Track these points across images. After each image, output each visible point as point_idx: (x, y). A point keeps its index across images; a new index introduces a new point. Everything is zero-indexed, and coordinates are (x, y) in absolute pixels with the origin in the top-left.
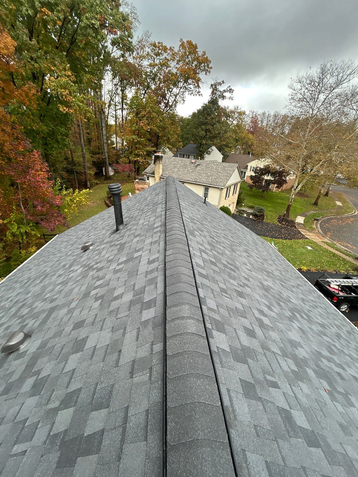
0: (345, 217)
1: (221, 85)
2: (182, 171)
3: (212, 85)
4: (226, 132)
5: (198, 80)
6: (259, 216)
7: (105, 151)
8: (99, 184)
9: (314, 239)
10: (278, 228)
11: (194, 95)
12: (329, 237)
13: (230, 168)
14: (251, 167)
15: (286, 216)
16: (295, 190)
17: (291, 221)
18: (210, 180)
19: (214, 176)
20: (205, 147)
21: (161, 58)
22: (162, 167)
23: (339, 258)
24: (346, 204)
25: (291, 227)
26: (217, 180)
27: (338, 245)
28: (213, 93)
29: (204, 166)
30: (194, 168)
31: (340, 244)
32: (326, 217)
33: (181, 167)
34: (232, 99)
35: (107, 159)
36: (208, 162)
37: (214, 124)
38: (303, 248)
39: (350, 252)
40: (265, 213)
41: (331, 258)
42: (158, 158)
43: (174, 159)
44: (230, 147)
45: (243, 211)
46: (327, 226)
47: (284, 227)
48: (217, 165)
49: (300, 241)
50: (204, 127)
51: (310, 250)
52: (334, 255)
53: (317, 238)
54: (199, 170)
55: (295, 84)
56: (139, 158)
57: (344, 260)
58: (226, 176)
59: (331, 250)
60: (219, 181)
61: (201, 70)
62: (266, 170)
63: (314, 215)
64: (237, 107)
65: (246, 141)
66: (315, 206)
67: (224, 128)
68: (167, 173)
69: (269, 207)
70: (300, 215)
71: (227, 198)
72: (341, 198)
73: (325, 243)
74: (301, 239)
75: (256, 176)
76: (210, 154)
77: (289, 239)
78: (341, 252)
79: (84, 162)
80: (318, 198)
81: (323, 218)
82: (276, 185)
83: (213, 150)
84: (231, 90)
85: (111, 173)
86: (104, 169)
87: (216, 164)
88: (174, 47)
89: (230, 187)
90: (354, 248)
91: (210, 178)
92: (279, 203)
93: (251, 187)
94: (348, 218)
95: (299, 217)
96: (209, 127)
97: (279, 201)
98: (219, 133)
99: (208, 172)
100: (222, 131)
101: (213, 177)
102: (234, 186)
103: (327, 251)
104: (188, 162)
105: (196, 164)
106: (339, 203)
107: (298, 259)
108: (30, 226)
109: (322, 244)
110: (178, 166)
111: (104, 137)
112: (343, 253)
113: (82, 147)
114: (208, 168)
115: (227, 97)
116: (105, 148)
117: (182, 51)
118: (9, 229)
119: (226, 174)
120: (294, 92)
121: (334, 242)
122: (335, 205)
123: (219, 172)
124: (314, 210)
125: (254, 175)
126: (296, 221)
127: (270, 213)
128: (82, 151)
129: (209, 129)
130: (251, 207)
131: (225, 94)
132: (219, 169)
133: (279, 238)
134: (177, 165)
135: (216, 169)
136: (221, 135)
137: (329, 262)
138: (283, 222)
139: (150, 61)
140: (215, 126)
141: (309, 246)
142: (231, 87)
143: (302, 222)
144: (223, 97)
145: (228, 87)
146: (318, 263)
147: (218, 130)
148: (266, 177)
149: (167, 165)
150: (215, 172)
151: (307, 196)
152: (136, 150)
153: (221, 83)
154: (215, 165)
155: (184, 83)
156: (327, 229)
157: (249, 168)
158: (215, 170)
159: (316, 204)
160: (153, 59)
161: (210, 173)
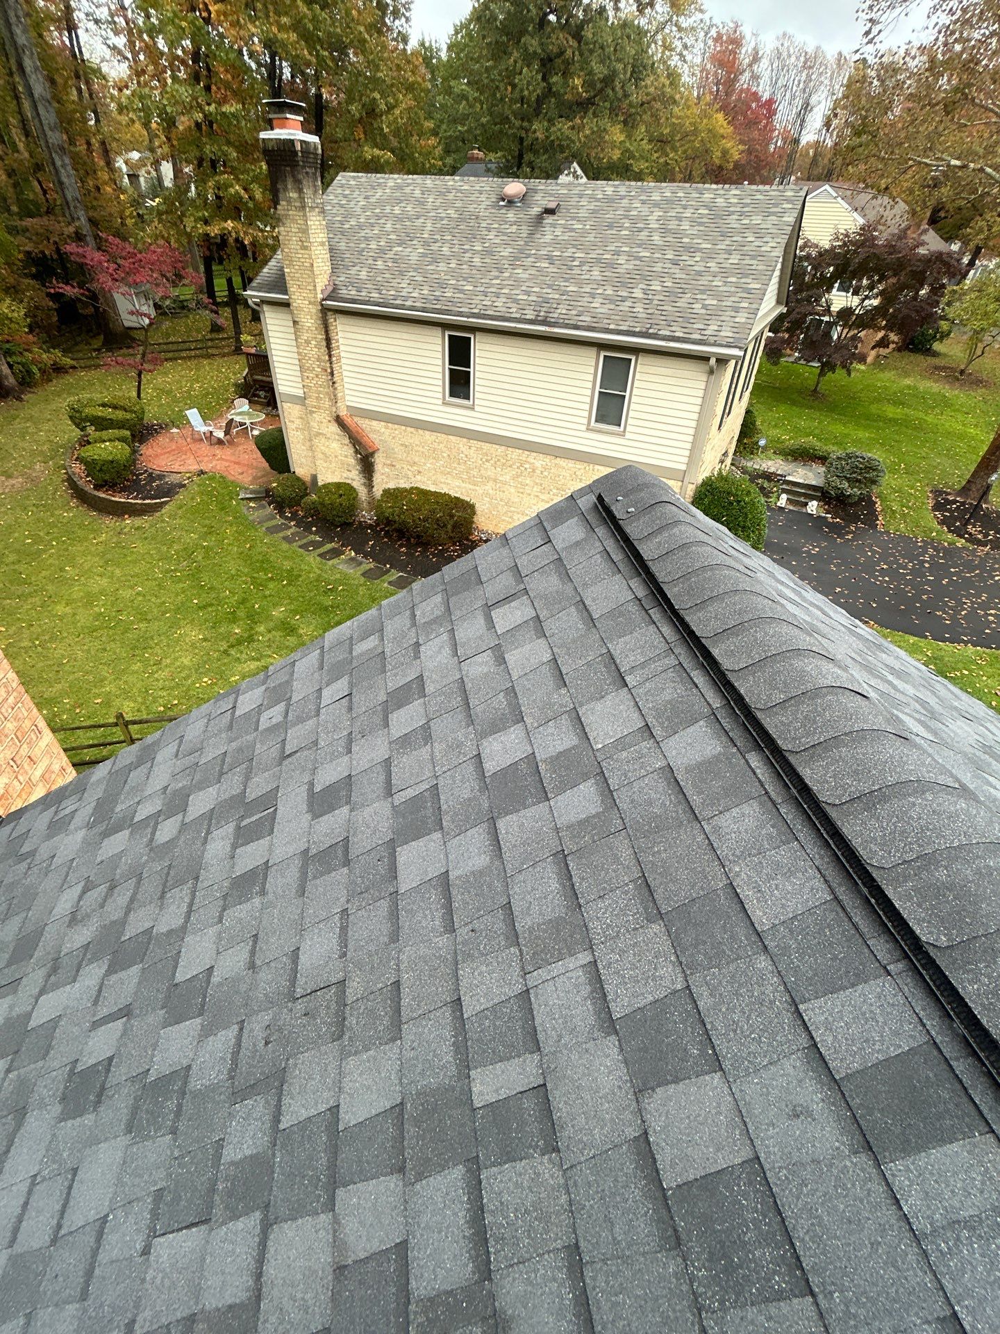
2: (454, 255)
6: (851, 505)
13: (757, 220)
18: (639, 308)
19: (661, 276)
22: (322, 237)
26: (682, 303)
29: (583, 213)
30: (525, 230)
33: (442, 231)
40: (878, 486)
42: (288, 167)
43: (399, 187)
45: (768, 476)
48: (668, 201)
54: (556, 242)
68: (363, 275)
99: (617, 253)
101: (656, 286)
102: (753, 345)
104: (486, 200)
105: (536, 210)
110: (422, 229)
114: (610, 226)
119: (734, 259)
123: (691, 250)
132: (685, 225)
134: (419, 222)
135: (665, 231)
138: (970, 529)
149: (361, 227)
151: (981, 382)
154: (657, 205)
158: (656, 238)
161: (631, 256)
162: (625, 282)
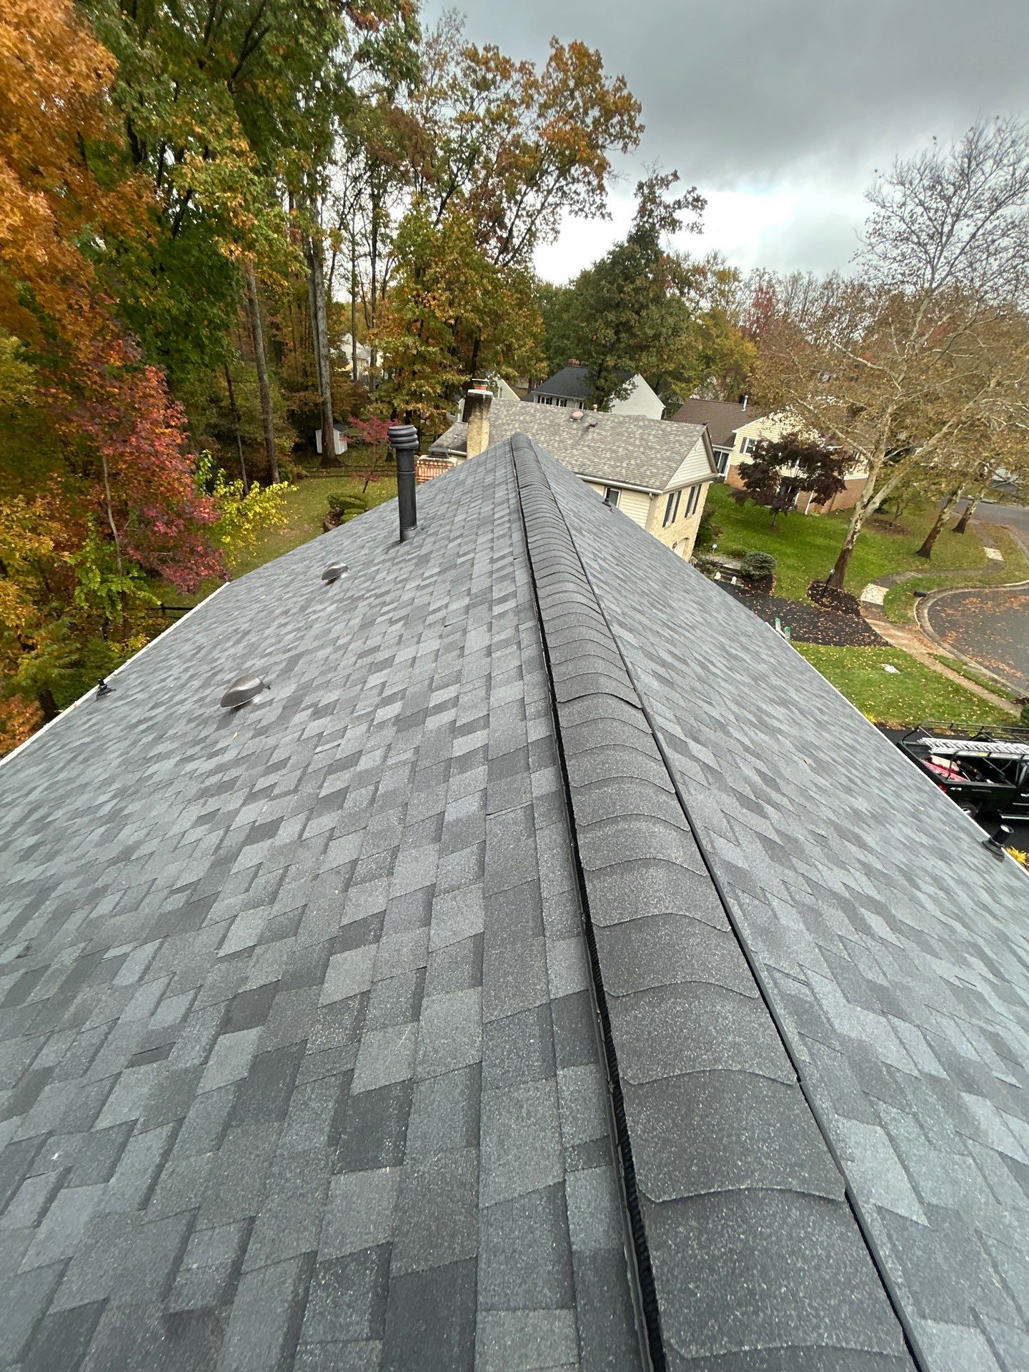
0: (1005, 593)
1: (667, 185)
2: (546, 441)
3: (641, 186)
4: (676, 331)
5: (601, 168)
6: (757, 581)
7: (324, 382)
8: (306, 476)
9: (904, 645)
10: (808, 614)
11: (586, 216)
12: (952, 645)
13: (682, 438)
14: (745, 439)
15: (833, 582)
16: (865, 507)
17: (846, 595)
18: (624, 471)
19: (635, 458)
20: (613, 376)
21: (492, 97)
22: (488, 430)
23: (969, 697)
24: (1013, 556)
25: (846, 612)
26: (642, 470)
27: (973, 664)
28: (643, 211)
29: (607, 428)
30: (580, 433)
31: (978, 662)
32: (952, 588)
33: (541, 430)
34: (700, 232)
35: (329, 405)
36: (621, 419)
37: (643, 307)
38: (873, 667)
39: (1004, 685)
40: (775, 572)
41: (947, 698)
42: (476, 404)
43: (523, 408)
44: (688, 381)
45: (714, 564)
46: (948, 615)
47: (825, 612)
48: (646, 426)
49: (868, 649)
50: (611, 316)
51: (891, 674)
52: (958, 690)
53: (917, 644)
54: (593, 439)
55: (887, 189)
56: (420, 405)
57: (982, 702)
58: (670, 459)
59: (952, 675)
60: (648, 473)
61: (610, 135)
62: (788, 450)
63: (916, 583)
64: (715, 258)
65: (736, 361)
66: (923, 559)
67: (671, 320)
69: (789, 557)
70: (875, 583)
71: (667, 524)
72: (1001, 540)
73: (936, 657)
74: (869, 644)
75: (755, 465)
76: (626, 398)
77: (836, 644)
78: (977, 683)
79: (265, 412)
80: (932, 536)
81: (940, 592)
82: (813, 495)
83: (635, 387)
84: (697, 199)
85: (340, 447)
86: (319, 434)
87: (641, 424)
88: (533, 65)
89: (680, 492)
90: (1019, 674)
91: (624, 465)
92: (819, 547)
93: (740, 496)
94: (1014, 594)
95: (871, 586)
96: (627, 316)
97: (820, 541)
98: (656, 337)
99: (619, 447)
100: (664, 330)
101: (633, 462)
102: (690, 489)
103: (938, 678)
104: (563, 417)
105: (587, 424)
106: (993, 554)
107: (856, 695)
108: (133, 578)
109: (927, 661)
110: (532, 428)
111: (321, 338)
112: (985, 687)
113: (259, 366)
114: (618, 434)
115: (684, 224)
116: (324, 372)
117: (554, 76)
118: (80, 583)
119: (669, 454)
120: (883, 212)
121: (963, 657)
122: (984, 556)
123: (651, 448)
124: (918, 571)
125: (750, 461)
126: (862, 598)
127: (791, 573)
128: (261, 379)
129: (628, 321)
130: (737, 555)
131: (678, 215)
132: (651, 437)
133: (807, 640)
134: (531, 425)
135: (642, 439)
136: (662, 339)
137: (940, 706)
138: (824, 600)
139: (460, 107)
140: (644, 313)
141: (890, 664)
142: (698, 192)
143: (880, 601)
144: (673, 224)
145: (689, 192)
146: (910, 707)
147: (651, 328)
148: (786, 471)
149: (503, 424)
150: (639, 447)
151: (902, 531)
152: (413, 380)
153: (670, 178)
154: (641, 427)
155: (559, 177)
156: (949, 622)
157: (738, 442)
158: (637, 442)
159: (924, 552)
160: (469, 101)
161: (625, 448)
162: (620, 460)
